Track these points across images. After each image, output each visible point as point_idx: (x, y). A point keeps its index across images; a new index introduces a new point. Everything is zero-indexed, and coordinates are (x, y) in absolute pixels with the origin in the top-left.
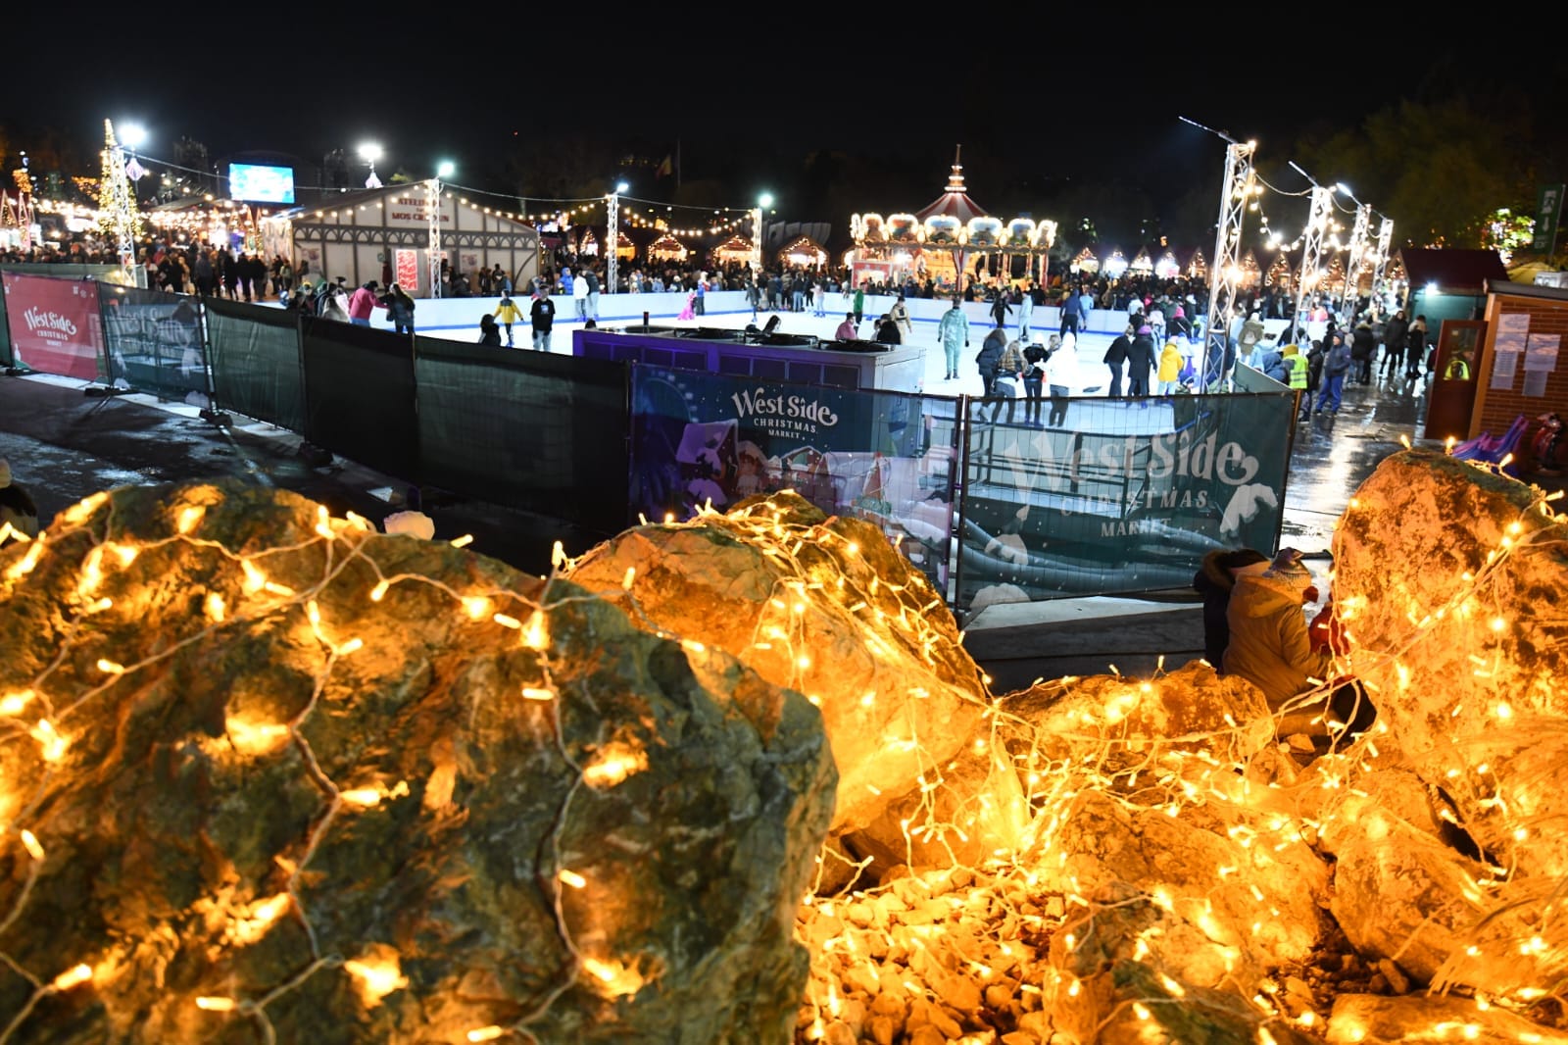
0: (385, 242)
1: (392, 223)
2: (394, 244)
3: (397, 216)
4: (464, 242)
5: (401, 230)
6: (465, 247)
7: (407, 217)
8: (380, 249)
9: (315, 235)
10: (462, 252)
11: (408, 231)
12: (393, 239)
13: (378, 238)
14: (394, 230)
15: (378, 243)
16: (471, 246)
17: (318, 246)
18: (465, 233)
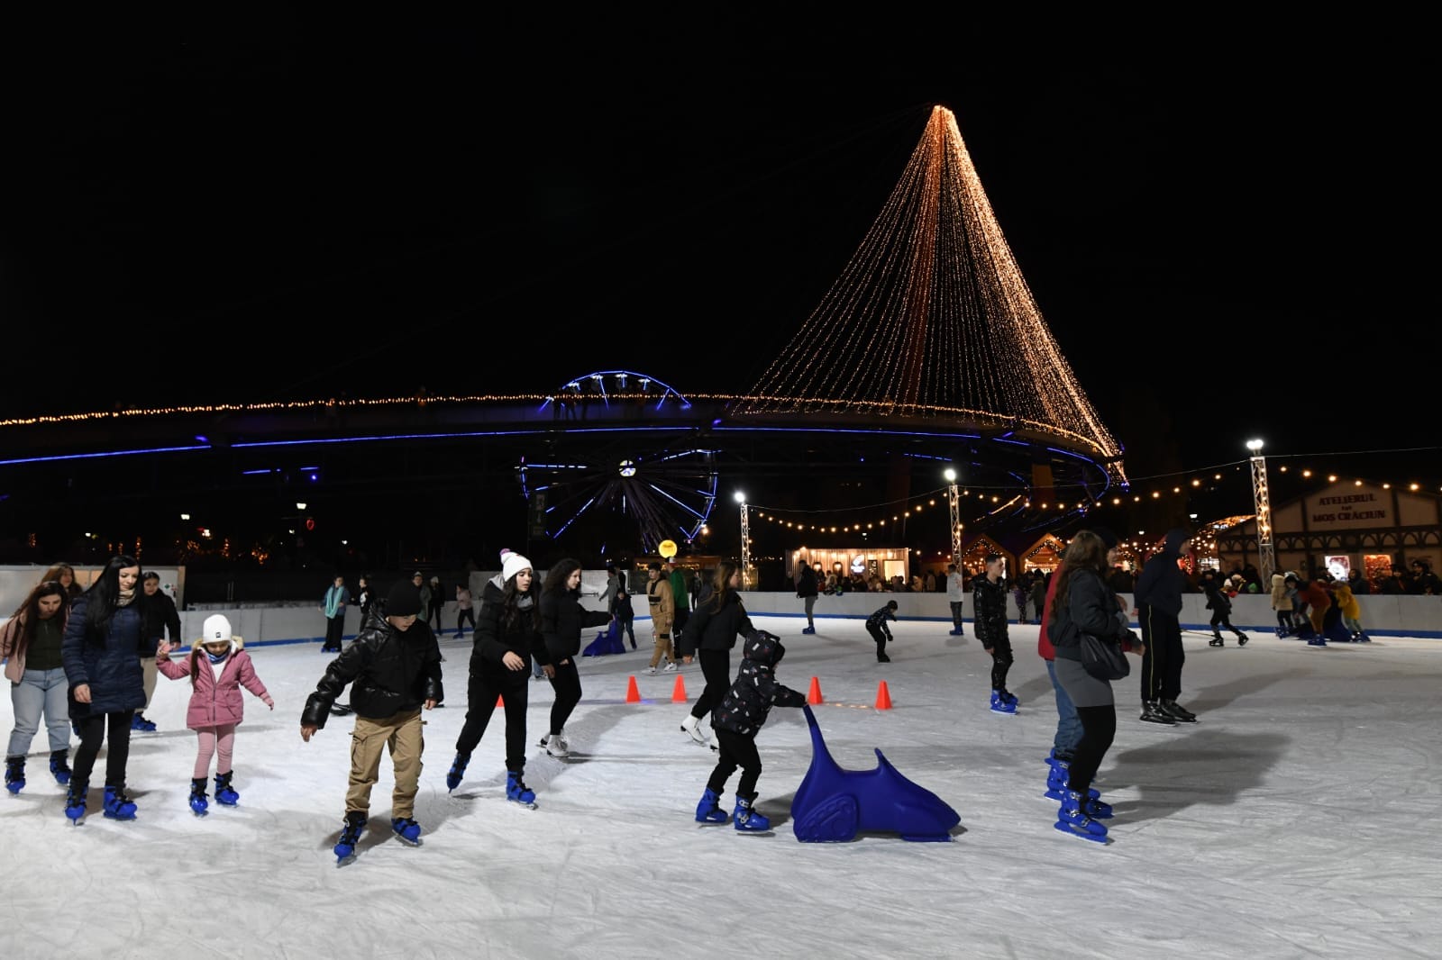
0: (1308, 549)
1: (1315, 526)
2: (1317, 550)
3: (1318, 519)
4: (1409, 540)
5: (1324, 534)
6: (1411, 547)
7: (1330, 518)
8: (1303, 557)
9: (1237, 547)
10: (1409, 554)
11: (1333, 534)
12: (1316, 544)
13: (1299, 544)
14: (1317, 534)
15: (1300, 550)
16: (1421, 544)
17: (1240, 557)
18: (1410, 530)
